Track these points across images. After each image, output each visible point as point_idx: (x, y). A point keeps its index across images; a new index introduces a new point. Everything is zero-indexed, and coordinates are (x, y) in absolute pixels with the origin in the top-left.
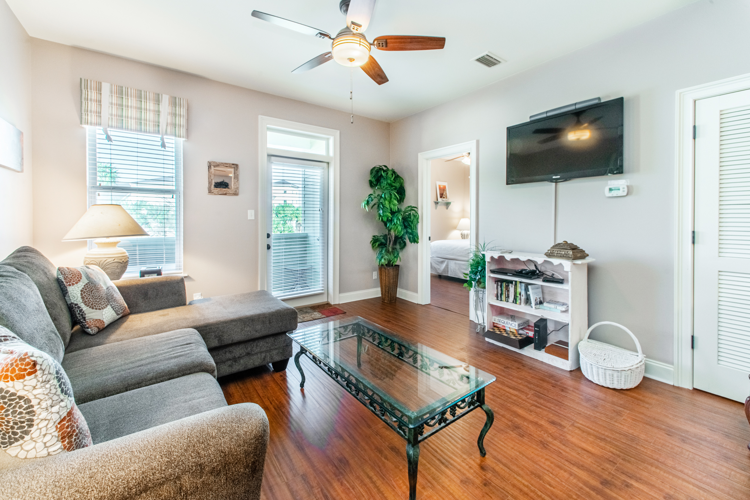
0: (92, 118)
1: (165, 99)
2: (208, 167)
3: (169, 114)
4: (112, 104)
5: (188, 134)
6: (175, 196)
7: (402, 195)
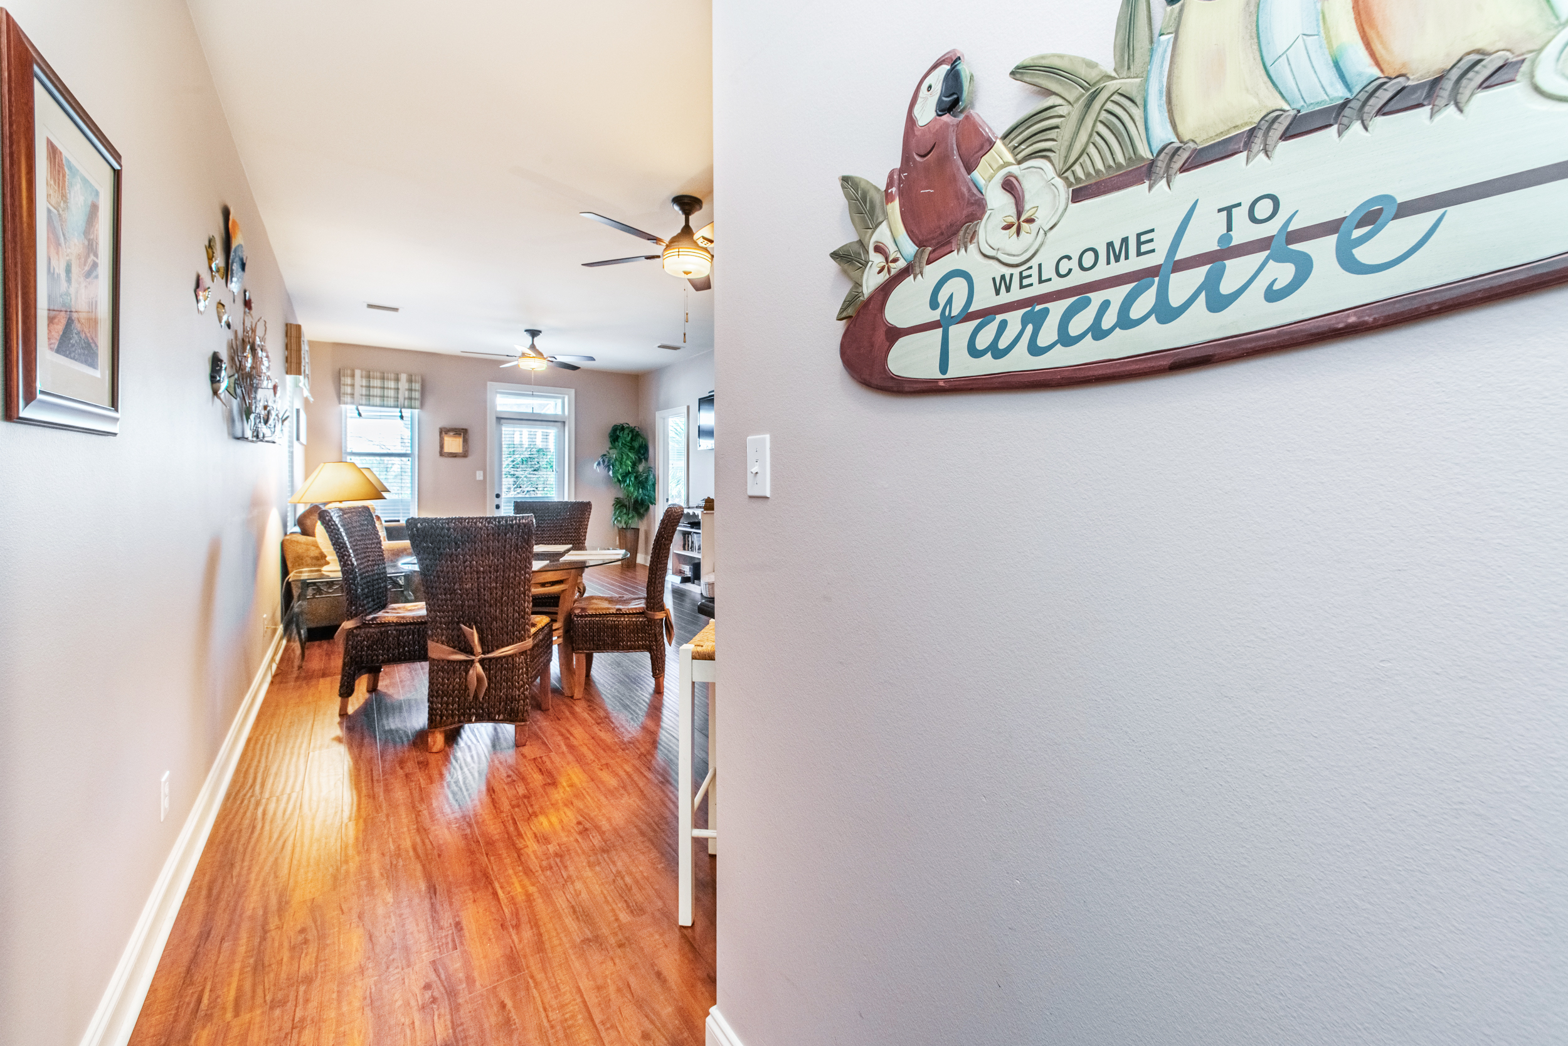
0: (348, 399)
1: (404, 378)
2: (439, 433)
3: (406, 390)
4: (362, 386)
5: (422, 406)
6: (410, 459)
7: (643, 454)
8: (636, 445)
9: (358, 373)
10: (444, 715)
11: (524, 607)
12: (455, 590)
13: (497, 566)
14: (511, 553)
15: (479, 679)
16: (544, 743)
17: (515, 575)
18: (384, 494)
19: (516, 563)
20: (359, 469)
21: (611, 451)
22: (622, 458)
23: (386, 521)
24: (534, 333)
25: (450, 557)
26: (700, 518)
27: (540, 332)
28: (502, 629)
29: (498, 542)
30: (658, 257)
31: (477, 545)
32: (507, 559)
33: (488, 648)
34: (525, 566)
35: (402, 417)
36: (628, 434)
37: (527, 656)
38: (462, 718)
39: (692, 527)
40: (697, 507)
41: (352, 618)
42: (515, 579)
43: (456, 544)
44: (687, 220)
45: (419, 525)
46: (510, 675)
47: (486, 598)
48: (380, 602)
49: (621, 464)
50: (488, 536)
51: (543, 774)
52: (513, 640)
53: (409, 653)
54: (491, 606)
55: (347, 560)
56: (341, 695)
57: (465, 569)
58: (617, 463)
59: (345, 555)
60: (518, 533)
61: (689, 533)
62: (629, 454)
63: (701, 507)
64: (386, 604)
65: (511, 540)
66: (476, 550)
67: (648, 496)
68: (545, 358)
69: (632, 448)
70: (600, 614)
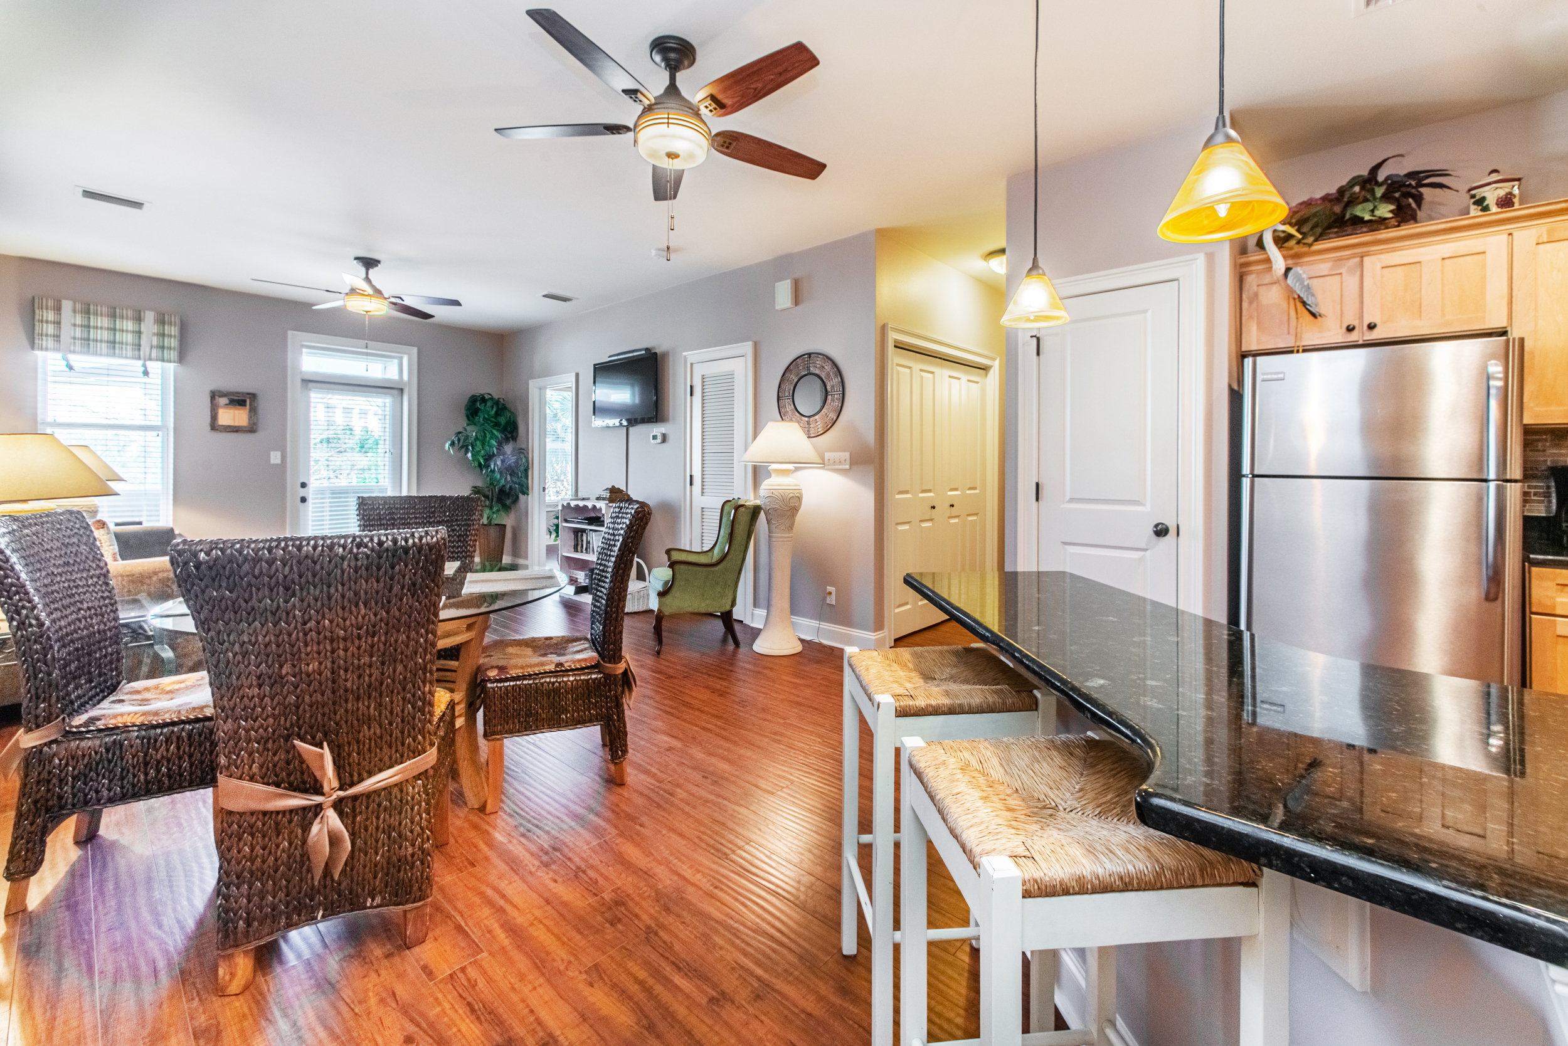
0: (49, 343)
1: (149, 316)
2: (209, 399)
3: (154, 334)
4: (75, 325)
5: (181, 358)
6: (160, 433)
7: (511, 432)
8: (502, 420)
9: (67, 305)
10: (254, 919)
11: (423, 693)
12: (282, 678)
13: (374, 626)
14: (401, 600)
15: (334, 840)
16: (459, 928)
17: (408, 637)
18: (114, 486)
19: (410, 617)
20: (66, 448)
21: (468, 428)
22: (485, 437)
23: (117, 524)
24: (369, 263)
25: (274, 614)
26: (603, 512)
27: (379, 262)
28: (381, 737)
29: (378, 581)
30: (628, 129)
31: (332, 590)
32: (395, 611)
33: (351, 775)
34: (428, 620)
35: (146, 373)
36: (492, 407)
37: (427, 779)
38: (295, 917)
39: (590, 524)
40: (598, 499)
41: (38, 727)
42: (407, 646)
43: (287, 589)
44: (673, 79)
45: (202, 555)
46: (394, 821)
47: (349, 684)
48: (106, 681)
49: (483, 444)
50: (356, 572)
51: (481, 1023)
52: (402, 756)
53: (170, 777)
54: (358, 699)
55: (27, 617)
56: (9, 876)
57: (305, 635)
58: (478, 443)
59: (24, 607)
60: (418, 563)
61: (583, 531)
62: (495, 432)
63: (604, 499)
64: (119, 683)
65: (404, 577)
66: (329, 598)
67: (519, 484)
68: (386, 299)
69: (496, 425)
70: (530, 675)
